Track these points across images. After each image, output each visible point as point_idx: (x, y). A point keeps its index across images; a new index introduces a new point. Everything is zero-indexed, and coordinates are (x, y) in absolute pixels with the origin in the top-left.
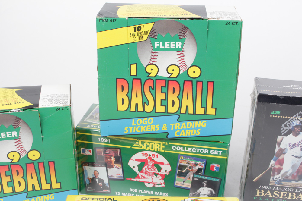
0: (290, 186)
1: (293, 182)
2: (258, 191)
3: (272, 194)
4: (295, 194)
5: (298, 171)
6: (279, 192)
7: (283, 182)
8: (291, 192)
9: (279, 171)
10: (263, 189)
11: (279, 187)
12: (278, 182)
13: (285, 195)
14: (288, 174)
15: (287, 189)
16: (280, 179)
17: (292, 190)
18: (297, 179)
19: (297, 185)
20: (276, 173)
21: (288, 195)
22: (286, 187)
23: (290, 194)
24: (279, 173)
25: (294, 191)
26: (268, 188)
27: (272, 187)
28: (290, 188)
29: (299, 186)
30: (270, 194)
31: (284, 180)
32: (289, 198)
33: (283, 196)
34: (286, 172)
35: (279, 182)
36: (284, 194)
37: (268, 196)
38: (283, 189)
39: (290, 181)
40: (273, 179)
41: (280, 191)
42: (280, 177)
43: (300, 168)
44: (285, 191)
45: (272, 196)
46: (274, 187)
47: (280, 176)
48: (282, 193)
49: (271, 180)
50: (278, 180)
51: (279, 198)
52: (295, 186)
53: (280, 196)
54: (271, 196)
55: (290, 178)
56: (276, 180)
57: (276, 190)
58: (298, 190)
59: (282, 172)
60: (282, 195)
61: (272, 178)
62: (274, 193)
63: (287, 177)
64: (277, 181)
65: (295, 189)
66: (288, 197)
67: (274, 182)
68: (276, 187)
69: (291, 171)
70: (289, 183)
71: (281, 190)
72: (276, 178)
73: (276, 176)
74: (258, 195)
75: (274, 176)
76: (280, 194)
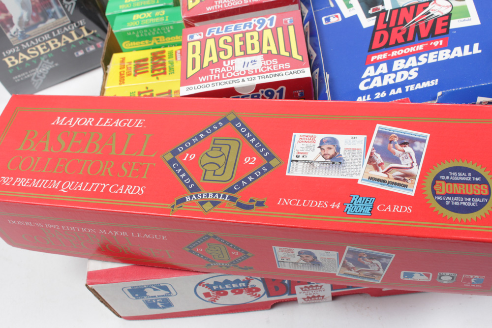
0: (41, 32)
1: (41, 26)
2: (6, 60)
3: (28, 55)
4: (56, 40)
5: (35, 9)
6: (34, 48)
7: (28, 33)
8: (49, 39)
9: (9, 20)
10: (12, 54)
11: (29, 42)
12: (21, 36)
13: (45, 47)
14: (25, 19)
15: (41, 39)
16: (20, 30)
17: (47, 37)
18: (42, 19)
19: (49, 28)
20: (8, 26)
21: (48, 46)
22: (37, 37)
23: (49, 42)
24: (12, 25)
25: (52, 37)
26: (16, 49)
27: (19, 46)
28: (43, 35)
29: (52, 26)
30: (25, 56)
31: (27, 30)
32: (53, 48)
33: (44, 50)
34: (21, 18)
35: (23, 36)
36: (42, 46)
37: (24, 60)
38: (35, 42)
39: (35, 26)
40: (11, 35)
41: (33, 46)
42: (19, 28)
43: (34, 3)
44: (39, 43)
45: (30, 57)
46: (23, 45)
47: (16, 27)
48: (39, 47)
49: (11, 38)
50: (19, 33)
51: (40, 56)
52: (48, 29)
53: (40, 53)
54: (28, 58)
55: (32, 22)
56: (17, 35)
57: (28, 48)
58: (56, 33)
59: (15, 20)
60: (41, 49)
61: (8, 35)
62: (29, 52)
63: (27, 24)
64: (19, 36)
65: (50, 33)
66: (50, 48)
67: (15, 39)
68: (24, 43)
69: (25, 15)
70: (36, 30)
71: (34, 43)
72: (15, 33)
73: (13, 30)
74: (10, 65)
75: (8, 31)
76: (37, 50)
